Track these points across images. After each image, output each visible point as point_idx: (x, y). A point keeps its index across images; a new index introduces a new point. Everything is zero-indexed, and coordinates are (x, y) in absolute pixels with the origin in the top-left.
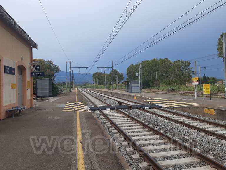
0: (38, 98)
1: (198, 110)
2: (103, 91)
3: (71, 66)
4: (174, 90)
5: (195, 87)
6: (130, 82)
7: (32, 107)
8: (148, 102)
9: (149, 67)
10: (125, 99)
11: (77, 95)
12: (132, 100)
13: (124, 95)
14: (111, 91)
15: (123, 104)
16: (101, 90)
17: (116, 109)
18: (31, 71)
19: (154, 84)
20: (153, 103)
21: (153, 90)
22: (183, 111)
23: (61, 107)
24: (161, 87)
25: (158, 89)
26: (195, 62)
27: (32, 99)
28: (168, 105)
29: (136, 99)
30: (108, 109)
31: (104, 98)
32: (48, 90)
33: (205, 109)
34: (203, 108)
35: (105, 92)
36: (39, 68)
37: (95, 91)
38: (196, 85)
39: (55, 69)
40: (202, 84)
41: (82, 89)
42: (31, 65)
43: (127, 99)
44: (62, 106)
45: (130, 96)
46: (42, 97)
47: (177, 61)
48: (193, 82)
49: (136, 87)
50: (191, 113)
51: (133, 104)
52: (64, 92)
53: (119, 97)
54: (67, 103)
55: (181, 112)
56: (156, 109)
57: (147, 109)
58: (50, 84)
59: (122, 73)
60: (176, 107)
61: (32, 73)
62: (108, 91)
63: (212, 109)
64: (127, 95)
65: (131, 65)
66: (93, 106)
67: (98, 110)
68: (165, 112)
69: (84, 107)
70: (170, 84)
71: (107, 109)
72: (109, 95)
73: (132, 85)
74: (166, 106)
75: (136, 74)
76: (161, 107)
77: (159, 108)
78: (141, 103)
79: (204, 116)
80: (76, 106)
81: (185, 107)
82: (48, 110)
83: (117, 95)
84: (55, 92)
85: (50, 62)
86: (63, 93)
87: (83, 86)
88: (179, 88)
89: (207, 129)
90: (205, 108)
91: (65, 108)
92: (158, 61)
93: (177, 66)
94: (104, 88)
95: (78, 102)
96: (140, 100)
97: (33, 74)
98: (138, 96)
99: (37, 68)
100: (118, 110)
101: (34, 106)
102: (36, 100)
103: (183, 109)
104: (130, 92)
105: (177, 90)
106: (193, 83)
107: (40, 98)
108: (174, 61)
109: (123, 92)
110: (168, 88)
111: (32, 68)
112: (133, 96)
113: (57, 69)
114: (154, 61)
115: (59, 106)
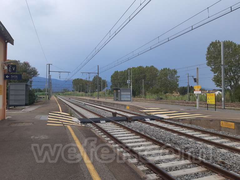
0: (10, 107)
1: (211, 123)
2: (87, 99)
3: (50, 71)
4: (161, 99)
5: (197, 97)
6: (120, 89)
7: (4, 119)
8: (145, 113)
9: (135, 75)
10: (116, 108)
11: (58, 104)
12: (124, 110)
13: (114, 104)
14: (96, 99)
15: (117, 115)
16: (84, 98)
17: (112, 121)
18: (5, 72)
19: (140, 93)
20: (152, 113)
21: (139, 99)
22: (191, 124)
23: (42, 119)
24: (148, 96)
25: (144, 98)
26: (198, 68)
27: (4, 109)
28: (170, 116)
29: (129, 108)
30: (103, 122)
31: (91, 108)
32: (24, 97)
33: (222, 122)
34: (220, 121)
35: (90, 100)
36: (15, 69)
37: (76, 99)
38: (197, 94)
39: (32, 73)
40: (189, 93)
41: (61, 96)
42: (4, 65)
43: (118, 109)
44: (44, 117)
45: (122, 105)
46: (15, 106)
47: (164, 69)
48: (194, 90)
49: (126, 95)
50: (202, 127)
51: (129, 115)
52: (42, 100)
53: (108, 107)
54: (49, 113)
55: (190, 125)
56: (158, 121)
57: (148, 120)
58: (26, 91)
59: (105, 80)
60: (182, 119)
61: (5, 75)
62: (92, 99)
63: (231, 122)
64: (117, 104)
65: (115, 72)
66: (81, 117)
67: (91, 123)
68: (170, 125)
69: (71, 118)
70: (156, 92)
71: (101, 122)
72: (95, 104)
73: (122, 93)
74: (168, 117)
75: (128, 81)
76: (163, 118)
77: (161, 120)
78: (136, 113)
79: (220, 130)
80: (61, 118)
81: (194, 120)
82: (27, 124)
83: (105, 104)
84: (31, 99)
85: (26, 64)
86: (40, 101)
87: (60, 94)
88: (166, 97)
89: (224, 144)
90: (221, 120)
91: (49, 121)
92: (144, 69)
93: (164, 74)
94: (86, 96)
95: (62, 112)
96: (135, 110)
97: (7, 77)
98: (131, 106)
99: (12, 69)
100: (115, 122)
101: (6, 118)
102: (8, 109)
103: (191, 121)
104: (120, 101)
105: (164, 99)
106: (195, 92)
107: (14, 107)
108: (162, 69)
109: (110, 100)
110: (155, 96)
111: (6, 68)
112: (125, 106)
113: (34, 73)
114: (140, 68)
115: (40, 118)
